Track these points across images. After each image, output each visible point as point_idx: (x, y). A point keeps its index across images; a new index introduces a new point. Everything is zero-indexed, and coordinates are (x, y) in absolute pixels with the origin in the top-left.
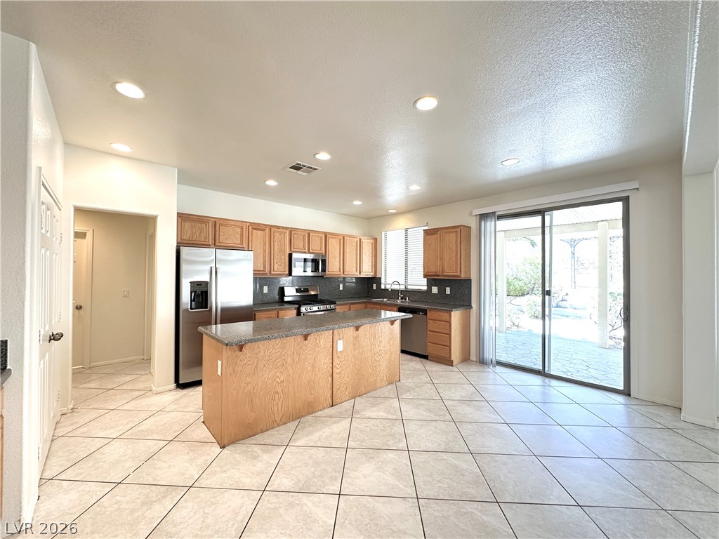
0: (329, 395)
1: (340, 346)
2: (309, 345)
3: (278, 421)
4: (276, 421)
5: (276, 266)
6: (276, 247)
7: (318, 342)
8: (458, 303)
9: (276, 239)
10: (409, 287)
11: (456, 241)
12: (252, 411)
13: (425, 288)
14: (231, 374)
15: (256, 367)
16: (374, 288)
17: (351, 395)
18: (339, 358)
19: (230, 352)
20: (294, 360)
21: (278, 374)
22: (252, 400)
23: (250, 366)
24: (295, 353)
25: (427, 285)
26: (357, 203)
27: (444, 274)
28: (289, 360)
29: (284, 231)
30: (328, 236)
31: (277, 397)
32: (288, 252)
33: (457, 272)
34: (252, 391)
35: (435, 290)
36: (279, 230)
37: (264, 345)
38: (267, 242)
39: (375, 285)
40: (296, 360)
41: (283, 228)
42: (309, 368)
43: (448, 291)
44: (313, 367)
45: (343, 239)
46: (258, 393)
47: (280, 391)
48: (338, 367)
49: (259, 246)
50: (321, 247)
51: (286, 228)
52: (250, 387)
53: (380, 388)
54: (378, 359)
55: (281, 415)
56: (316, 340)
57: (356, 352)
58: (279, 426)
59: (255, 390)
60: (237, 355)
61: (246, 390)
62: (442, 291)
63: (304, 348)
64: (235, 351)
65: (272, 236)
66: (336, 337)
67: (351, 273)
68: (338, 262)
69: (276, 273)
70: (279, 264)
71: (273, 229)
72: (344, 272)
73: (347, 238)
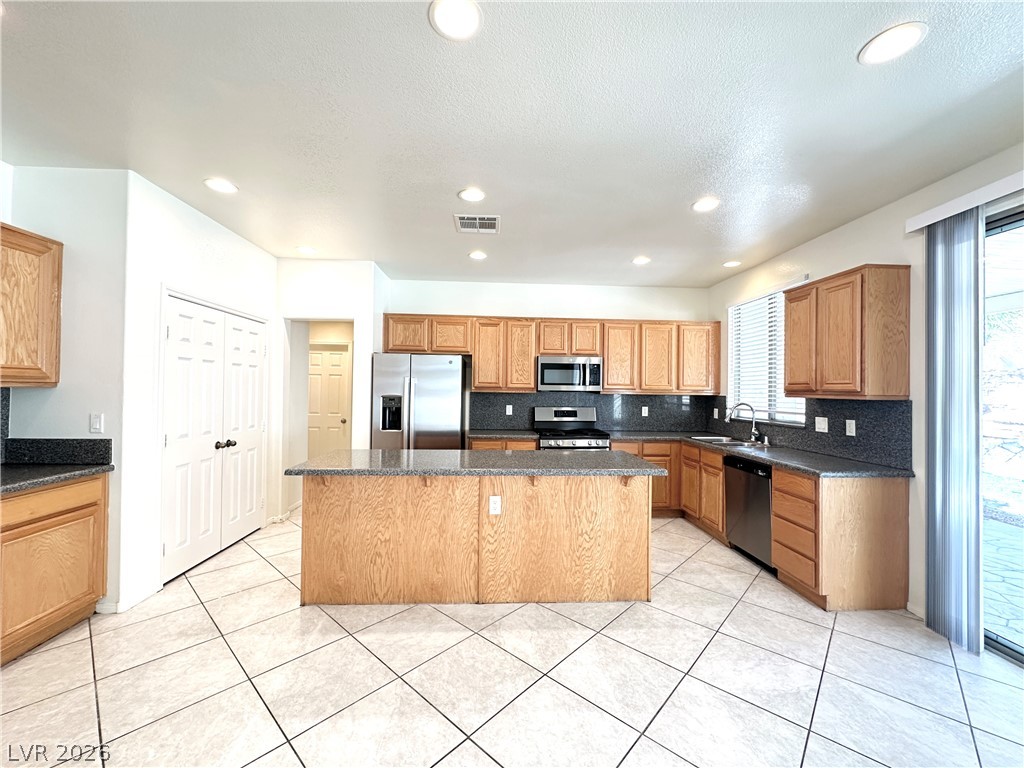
0: (472, 584)
1: (495, 505)
2: (434, 494)
3: (381, 595)
4: (377, 595)
5: (515, 375)
6: (516, 348)
7: (450, 492)
8: (875, 460)
9: (516, 336)
10: (779, 417)
11: (853, 308)
12: (341, 570)
13: (802, 419)
14: (313, 513)
15: (348, 511)
16: (716, 416)
17: (519, 595)
18: (493, 525)
19: (312, 485)
20: (406, 512)
21: (380, 528)
22: (342, 555)
23: (340, 508)
24: (409, 503)
25: (806, 414)
26: (641, 260)
27: (826, 387)
28: (399, 511)
29: (529, 324)
30: (607, 325)
31: (378, 560)
32: (533, 355)
33: (854, 383)
34: (342, 543)
35: (822, 425)
36: (520, 323)
37: (359, 483)
38: (501, 342)
39: (716, 411)
40: (411, 513)
41: (526, 319)
42: (434, 531)
43: (851, 427)
44: (442, 531)
45: (638, 328)
46: (351, 549)
47: (383, 554)
48: (492, 541)
49: (490, 348)
50: (594, 344)
51: (532, 319)
52: (338, 536)
53: (590, 600)
54: (587, 546)
55: (386, 589)
56: (447, 488)
57: (533, 522)
58: (381, 603)
59: (346, 543)
60: (322, 490)
61: (334, 539)
62: (837, 427)
63: (425, 497)
64: (318, 484)
65: (509, 333)
66: (487, 489)
67: (656, 388)
68: (628, 369)
69: (516, 386)
70: (520, 373)
71: (510, 323)
72: (641, 386)
73: (648, 326)
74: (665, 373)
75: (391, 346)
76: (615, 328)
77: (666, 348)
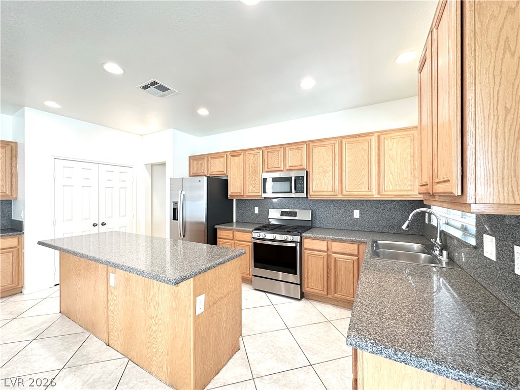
5: (251, 187)
6: (250, 169)
9: (250, 161)
12: (68, 299)
15: (70, 267)
16: (427, 221)
21: (78, 280)
22: (69, 291)
23: (68, 265)
30: (312, 145)
31: (77, 298)
36: (253, 152)
38: (242, 165)
41: (257, 149)
45: (339, 143)
46: (71, 288)
47: (79, 295)
49: (237, 170)
50: (302, 161)
51: (260, 148)
53: (156, 376)
54: (154, 328)
59: (69, 285)
65: (247, 160)
67: (356, 193)
68: (330, 178)
69: (251, 194)
70: (254, 185)
71: (247, 152)
72: (342, 192)
73: (348, 140)
74: (365, 179)
75: (191, 174)
76: (318, 146)
77: (366, 157)
